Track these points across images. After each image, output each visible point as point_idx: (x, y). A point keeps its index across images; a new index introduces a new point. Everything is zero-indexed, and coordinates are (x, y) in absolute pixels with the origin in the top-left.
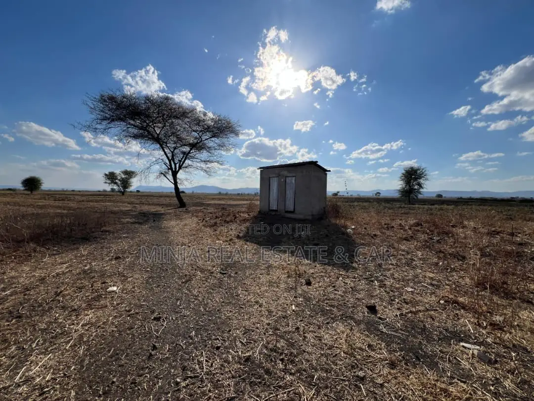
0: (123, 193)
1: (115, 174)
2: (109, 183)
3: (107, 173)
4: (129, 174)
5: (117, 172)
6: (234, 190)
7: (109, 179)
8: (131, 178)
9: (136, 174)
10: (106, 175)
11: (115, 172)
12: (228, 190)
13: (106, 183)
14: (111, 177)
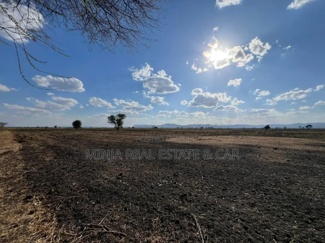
0: (118, 129)
1: (114, 116)
2: (111, 122)
3: (110, 116)
4: (122, 116)
5: (115, 115)
6: (186, 126)
7: (110, 120)
8: (123, 119)
9: (126, 116)
10: (109, 117)
11: (114, 115)
12: (183, 126)
13: (109, 122)
14: (112, 119)
